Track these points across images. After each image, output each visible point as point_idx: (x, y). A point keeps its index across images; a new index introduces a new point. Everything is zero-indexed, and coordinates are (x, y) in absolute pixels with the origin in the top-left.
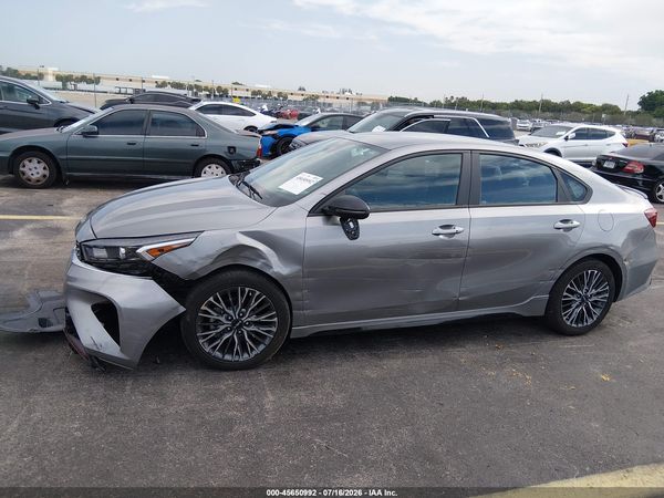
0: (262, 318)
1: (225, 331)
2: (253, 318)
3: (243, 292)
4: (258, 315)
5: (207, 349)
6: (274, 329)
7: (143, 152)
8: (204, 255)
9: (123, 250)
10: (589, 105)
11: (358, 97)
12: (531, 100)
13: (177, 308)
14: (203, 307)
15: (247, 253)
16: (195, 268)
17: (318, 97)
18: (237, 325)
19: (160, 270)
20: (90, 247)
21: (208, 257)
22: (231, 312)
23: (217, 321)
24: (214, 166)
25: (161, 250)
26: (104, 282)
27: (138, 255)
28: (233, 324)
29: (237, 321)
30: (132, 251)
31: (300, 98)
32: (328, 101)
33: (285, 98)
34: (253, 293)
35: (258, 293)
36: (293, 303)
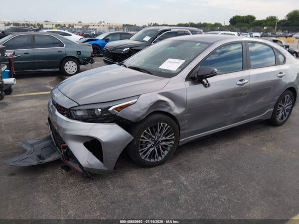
0: (168, 138)
1: (151, 147)
2: (164, 138)
3: (160, 125)
4: (166, 136)
5: (143, 158)
6: (173, 142)
7: (34, 57)
8: (143, 108)
9: (100, 110)
10: (209, 24)
11: (109, 25)
12: (185, 23)
13: (130, 138)
14: (142, 136)
15: (161, 104)
16: (139, 115)
17: (89, 26)
18: (156, 143)
19: (121, 118)
20: (75, 110)
21: (145, 108)
22: (154, 137)
23: (147, 142)
24: (70, 62)
25: (122, 107)
26: (90, 129)
27: (109, 112)
28: (155, 143)
29: (157, 141)
30: (105, 110)
31: (80, 27)
32: (93, 27)
33: (73, 27)
34: (164, 125)
35: (166, 125)
36: (181, 127)
